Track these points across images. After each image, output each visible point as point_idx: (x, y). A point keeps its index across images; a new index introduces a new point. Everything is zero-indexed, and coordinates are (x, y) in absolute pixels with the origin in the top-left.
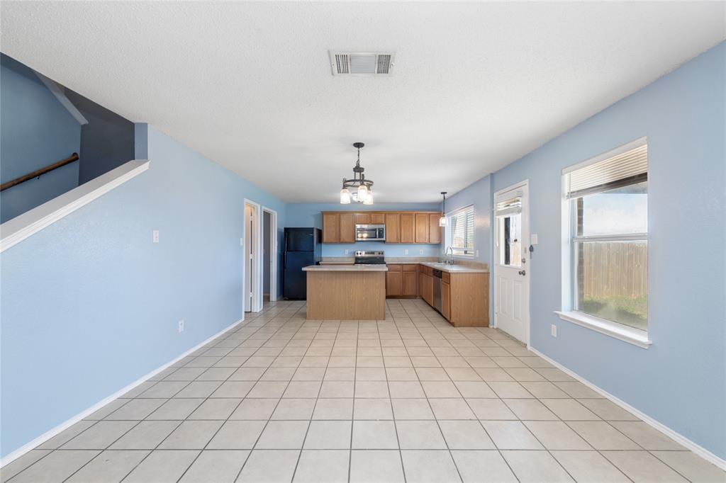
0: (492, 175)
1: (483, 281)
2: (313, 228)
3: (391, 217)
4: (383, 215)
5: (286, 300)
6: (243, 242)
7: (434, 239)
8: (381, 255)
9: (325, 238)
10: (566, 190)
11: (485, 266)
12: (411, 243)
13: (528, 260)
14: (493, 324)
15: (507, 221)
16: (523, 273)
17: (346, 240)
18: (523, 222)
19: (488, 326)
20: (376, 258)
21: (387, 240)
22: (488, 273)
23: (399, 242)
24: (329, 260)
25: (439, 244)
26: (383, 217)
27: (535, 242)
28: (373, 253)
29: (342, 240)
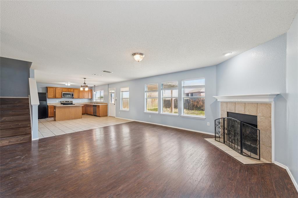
0: (108, 84)
1: (106, 107)
2: (46, 93)
7: (90, 98)
8: (71, 102)
9: (49, 96)
10: (121, 91)
11: (107, 104)
12: (83, 98)
13: (115, 101)
14: (108, 115)
15: (111, 94)
16: (115, 104)
17: (58, 97)
18: (115, 95)
20: (69, 103)
21: (75, 97)
22: (107, 105)
23: (79, 98)
24: (49, 104)
25: (91, 99)
26: (73, 90)
27: (116, 99)
28: (68, 101)
29: (56, 97)
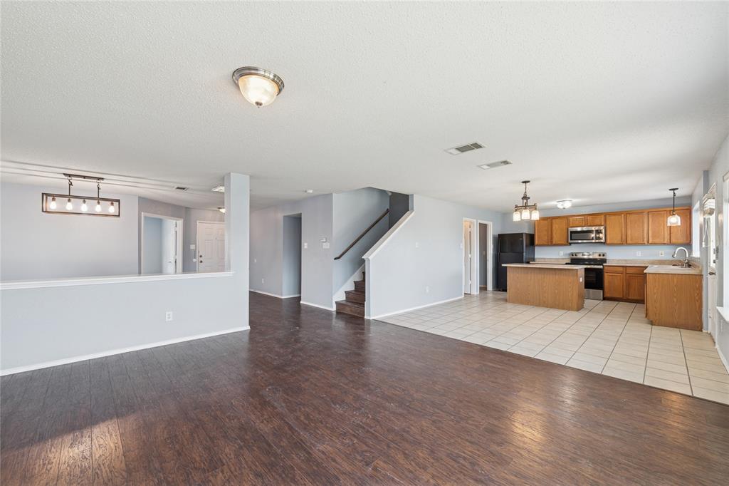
0: (706, 172)
2: (522, 234)
3: (613, 217)
4: (603, 216)
5: (500, 291)
6: (462, 246)
9: (536, 242)
12: (643, 244)
13: (716, 261)
14: (708, 329)
17: (559, 242)
19: (702, 331)
20: (595, 259)
21: (608, 241)
22: (702, 275)
23: (624, 242)
24: (543, 260)
25: (689, 244)
26: (603, 219)
29: (554, 243)
